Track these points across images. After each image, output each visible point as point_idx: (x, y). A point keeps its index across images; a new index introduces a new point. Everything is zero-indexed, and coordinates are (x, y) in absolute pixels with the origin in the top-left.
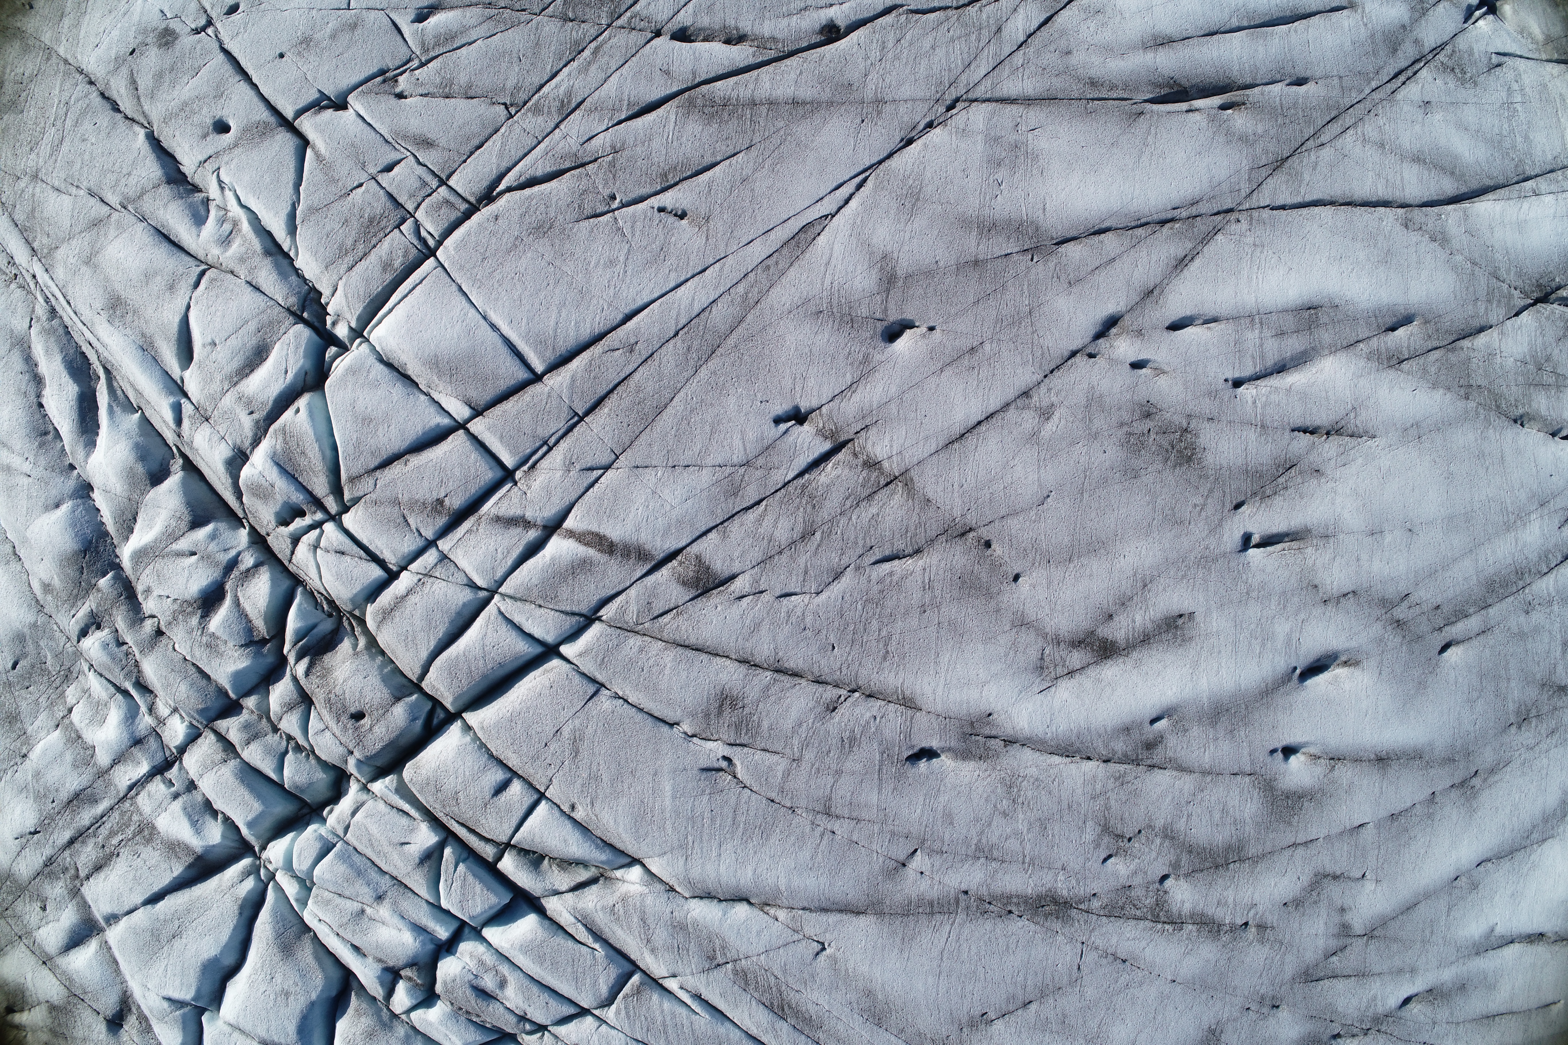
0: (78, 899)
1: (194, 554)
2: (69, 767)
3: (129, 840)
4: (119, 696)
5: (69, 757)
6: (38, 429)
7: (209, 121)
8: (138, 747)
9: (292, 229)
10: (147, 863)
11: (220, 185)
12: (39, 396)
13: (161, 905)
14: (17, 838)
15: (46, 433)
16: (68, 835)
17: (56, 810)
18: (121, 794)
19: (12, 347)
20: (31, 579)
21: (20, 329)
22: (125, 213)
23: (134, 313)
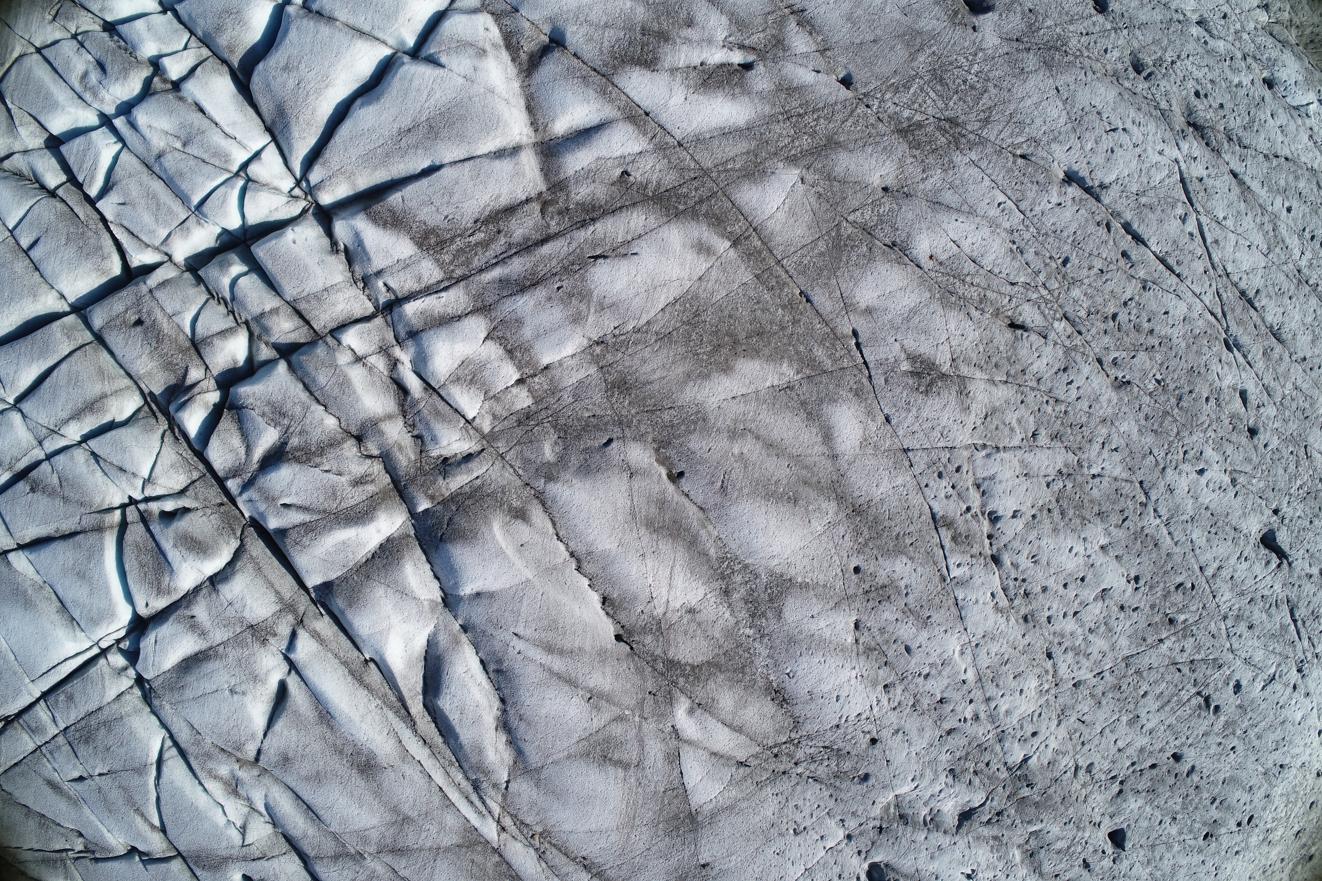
0: (555, 179)
1: (284, 505)
2: (528, 321)
3: (459, 235)
4: (433, 384)
5: (527, 332)
6: (506, 679)
8: (415, 329)
9: (160, 762)
10: (434, 209)
11: (245, 831)
12: (504, 711)
13: (426, 164)
14: (636, 254)
15: (498, 671)
16: (546, 249)
17: (557, 278)
18: (462, 284)
19: (539, 770)
20: (551, 530)
21: (525, 786)
22: (358, 848)
23: (341, 752)
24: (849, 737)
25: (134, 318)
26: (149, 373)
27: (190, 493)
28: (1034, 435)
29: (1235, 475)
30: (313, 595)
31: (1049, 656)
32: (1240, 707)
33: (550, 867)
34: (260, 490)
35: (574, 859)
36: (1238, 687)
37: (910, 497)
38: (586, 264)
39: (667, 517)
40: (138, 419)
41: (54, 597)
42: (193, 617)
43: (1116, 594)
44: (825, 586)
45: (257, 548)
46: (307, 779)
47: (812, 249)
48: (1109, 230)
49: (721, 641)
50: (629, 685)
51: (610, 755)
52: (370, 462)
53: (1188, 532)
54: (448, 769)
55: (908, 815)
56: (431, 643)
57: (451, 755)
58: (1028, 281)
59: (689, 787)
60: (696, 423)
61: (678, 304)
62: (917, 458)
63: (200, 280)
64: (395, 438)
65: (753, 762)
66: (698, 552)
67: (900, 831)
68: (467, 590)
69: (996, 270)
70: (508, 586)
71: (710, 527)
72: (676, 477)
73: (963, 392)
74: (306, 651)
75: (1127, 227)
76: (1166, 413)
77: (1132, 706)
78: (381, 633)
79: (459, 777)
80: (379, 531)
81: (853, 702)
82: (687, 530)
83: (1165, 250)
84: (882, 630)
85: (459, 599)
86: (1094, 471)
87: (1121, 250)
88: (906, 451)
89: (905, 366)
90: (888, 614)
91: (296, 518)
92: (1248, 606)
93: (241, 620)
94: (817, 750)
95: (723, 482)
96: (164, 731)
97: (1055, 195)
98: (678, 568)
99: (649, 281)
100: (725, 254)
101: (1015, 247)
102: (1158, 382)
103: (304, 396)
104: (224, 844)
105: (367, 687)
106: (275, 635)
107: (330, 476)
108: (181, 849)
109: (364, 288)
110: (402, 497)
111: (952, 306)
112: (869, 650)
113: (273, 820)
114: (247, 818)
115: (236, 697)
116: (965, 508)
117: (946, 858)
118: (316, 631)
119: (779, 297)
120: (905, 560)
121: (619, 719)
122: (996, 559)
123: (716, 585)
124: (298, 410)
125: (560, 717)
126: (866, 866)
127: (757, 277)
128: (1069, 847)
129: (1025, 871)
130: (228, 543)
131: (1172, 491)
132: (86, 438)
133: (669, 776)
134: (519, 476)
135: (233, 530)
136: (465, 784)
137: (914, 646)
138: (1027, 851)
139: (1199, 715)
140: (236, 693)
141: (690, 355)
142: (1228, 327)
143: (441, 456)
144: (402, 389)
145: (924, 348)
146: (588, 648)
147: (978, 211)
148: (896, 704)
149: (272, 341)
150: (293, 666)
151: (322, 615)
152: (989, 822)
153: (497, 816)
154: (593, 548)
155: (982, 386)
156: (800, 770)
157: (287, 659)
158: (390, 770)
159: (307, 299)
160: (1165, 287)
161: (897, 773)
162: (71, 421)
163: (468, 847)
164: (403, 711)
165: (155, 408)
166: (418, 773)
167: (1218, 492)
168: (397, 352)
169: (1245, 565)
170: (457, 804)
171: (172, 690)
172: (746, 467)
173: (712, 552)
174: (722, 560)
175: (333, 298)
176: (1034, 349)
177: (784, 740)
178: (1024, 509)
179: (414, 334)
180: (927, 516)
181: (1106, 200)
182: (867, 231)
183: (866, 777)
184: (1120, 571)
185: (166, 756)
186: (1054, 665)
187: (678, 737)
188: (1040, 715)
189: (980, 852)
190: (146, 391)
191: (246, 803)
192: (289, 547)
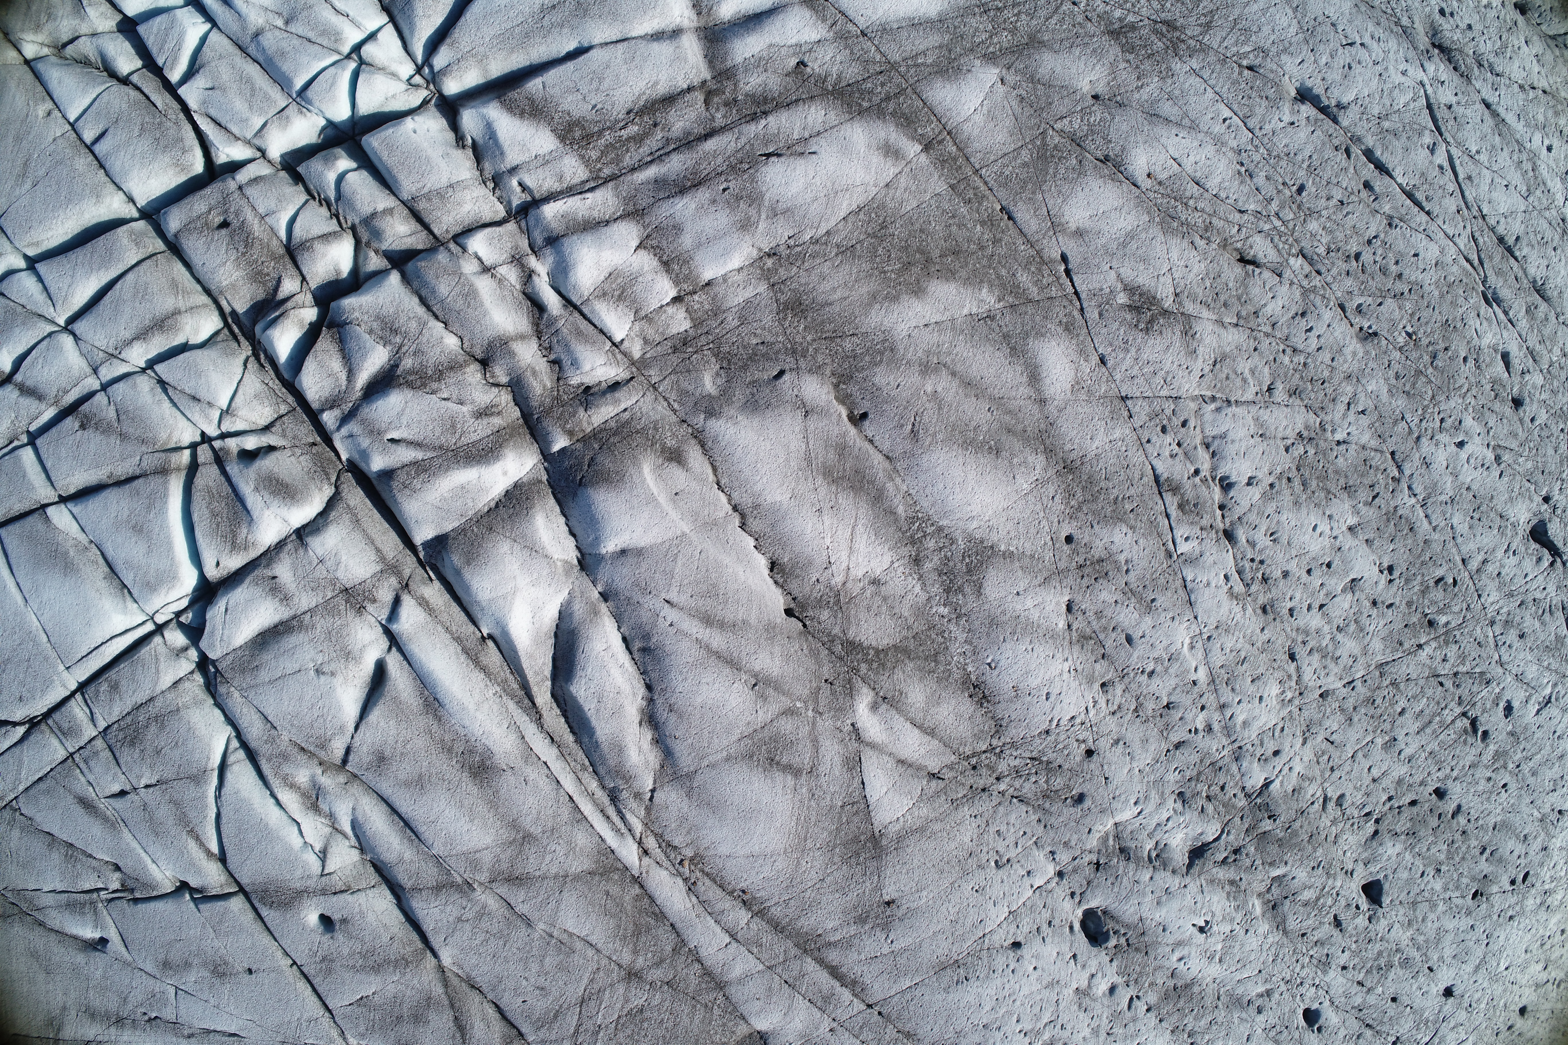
0: (721, 66)
1: (392, 440)
2: (688, 229)
3: (609, 128)
4: (574, 299)
5: (687, 241)
6: (653, 660)
7: (340, 936)
8: (554, 234)
9: (223, 767)
10: (580, 97)
11: (325, 856)
12: (651, 701)
13: (572, 46)
14: (814, 153)
15: (644, 650)
16: (710, 145)
17: (723, 178)
18: (611, 185)
19: (691, 776)
20: (711, 477)
21: (673, 795)
22: (465, 876)
23: (450, 750)
24: (1060, 746)
25: (218, 220)
26: (233, 286)
27: (277, 428)
28: (1269, 389)
29: (1499, 451)
30: (422, 555)
31: (1292, 657)
32: (1512, 734)
33: (702, 903)
34: (363, 422)
35: (731, 893)
36: (1509, 709)
37: (1129, 453)
38: (757, 163)
39: (848, 465)
40: (216, 343)
41: (101, 561)
42: (274, 578)
43: (1367, 585)
44: (1032, 556)
45: (355, 497)
46: (407, 784)
47: (1015, 159)
48: (1349, 156)
49: (911, 621)
50: (801, 670)
51: (777, 758)
52: (497, 390)
53: (1448, 515)
54: (580, 774)
55: (1129, 848)
56: (564, 615)
57: (584, 757)
58: (1259, 209)
59: (872, 800)
60: (882, 354)
61: (862, 213)
62: (1137, 409)
63: (298, 178)
64: (529, 361)
65: (948, 775)
66: (884, 510)
67: (1121, 868)
68: (610, 546)
69: (1223, 195)
70: (660, 541)
71: (898, 480)
72: (858, 419)
73: (1188, 333)
74: (411, 621)
75: (1369, 154)
76: (1418, 373)
77: (1387, 726)
78: (504, 597)
79: (594, 785)
80: (505, 473)
81: (1066, 701)
82: (872, 482)
83: (1412, 183)
84: (1099, 614)
85: (600, 559)
86: (1339, 436)
87: (1363, 180)
88: (1124, 399)
89: (1122, 299)
90: (1106, 594)
91: (406, 455)
92: (1518, 610)
93: (333, 582)
94: (1023, 762)
95: (913, 425)
96: (229, 728)
97: (1287, 112)
98: (860, 528)
99: (829, 184)
100: (915, 160)
101: (1243, 169)
102: (1409, 335)
103: (421, 311)
104: (298, 873)
105: (484, 669)
106: (374, 601)
107: (449, 404)
108: (244, 881)
109: (494, 189)
110: (533, 435)
111: (1173, 232)
112: (1084, 638)
113: (360, 843)
114: (328, 840)
115: (323, 678)
116: (1192, 471)
117: (1175, 904)
118: (424, 598)
119: (978, 211)
120: (1124, 530)
121: (789, 712)
122: (1229, 535)
123: (905, 551)
124: (413, 325)
125: (718, 707)
126: (1079, 913)
127: (952, 187)
128: (1318, 899)
129: (1267, 927)
130: (320, 489)
131: (1428, 465)
132: (151, 364)
133: (849, 786)
134: (674, 411)
135: (327, 474)
136: (600, 794)
137: (1136, 635)
138: (1269, 901)
139: (1465, 741)
140: (323, 673)
141: (876, 273)
142: (1486, 277)
143: (583, 384)
144: (537, 306)
145: (1143, 279)
146: (753, 621)
147: (1201, 126)
148: (1116, 707)
149: (384, 248)
150: (394, 641)
151: (431, 580)
152: (1224, 861)
153: (638, 835)
154: (761, 500)
155: (1210, 327)
156: (1002, 787)
157: (388, 633)
158: (509, 772)
159: (428, 197)
160: (1413, 225)
161: (1117, 793)
162: (135, 342)
163: (601, 875)
164: (526, 701)
165: (236, 330)
166: (544, 778)
167: (1480, 470)
168: (533, 262)
169: (1513, 560)
170: (590, 819)
171: (243, 671)
172: (940, 408)
173: (901, 510)
174: (912, 520)
175: (459, 195)
176: (1267, 288)
177: (984, 748)
178: (1260, 475)
179: (553, 241)
180: (1149, 478)
181: (1345, 123)
182: (1077, 141)
183: (1080, 799)
184: (1371, 558)
185: (231, 759)
186: (1298, 669)
187: (859, 738)
188: (1282, 729)
189: (1215, 899)
190: (227, 309)
191: (327, 822)
192: (395, 491)
